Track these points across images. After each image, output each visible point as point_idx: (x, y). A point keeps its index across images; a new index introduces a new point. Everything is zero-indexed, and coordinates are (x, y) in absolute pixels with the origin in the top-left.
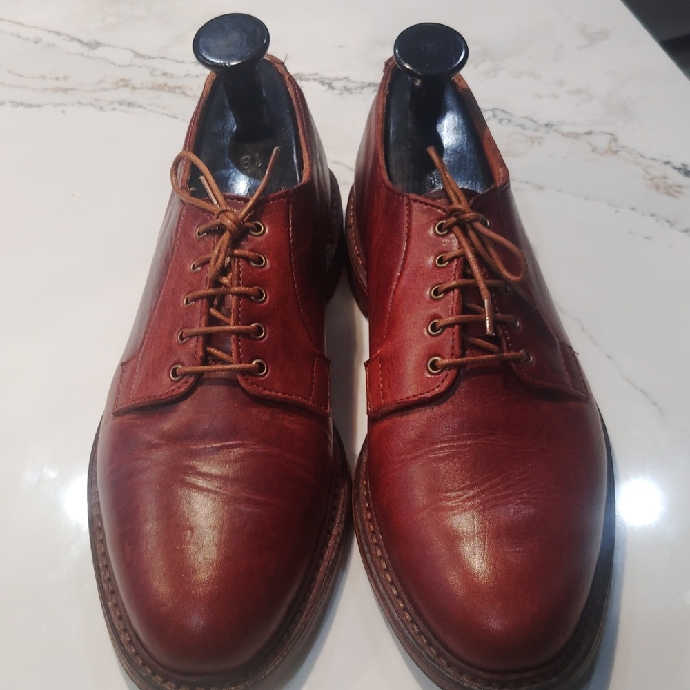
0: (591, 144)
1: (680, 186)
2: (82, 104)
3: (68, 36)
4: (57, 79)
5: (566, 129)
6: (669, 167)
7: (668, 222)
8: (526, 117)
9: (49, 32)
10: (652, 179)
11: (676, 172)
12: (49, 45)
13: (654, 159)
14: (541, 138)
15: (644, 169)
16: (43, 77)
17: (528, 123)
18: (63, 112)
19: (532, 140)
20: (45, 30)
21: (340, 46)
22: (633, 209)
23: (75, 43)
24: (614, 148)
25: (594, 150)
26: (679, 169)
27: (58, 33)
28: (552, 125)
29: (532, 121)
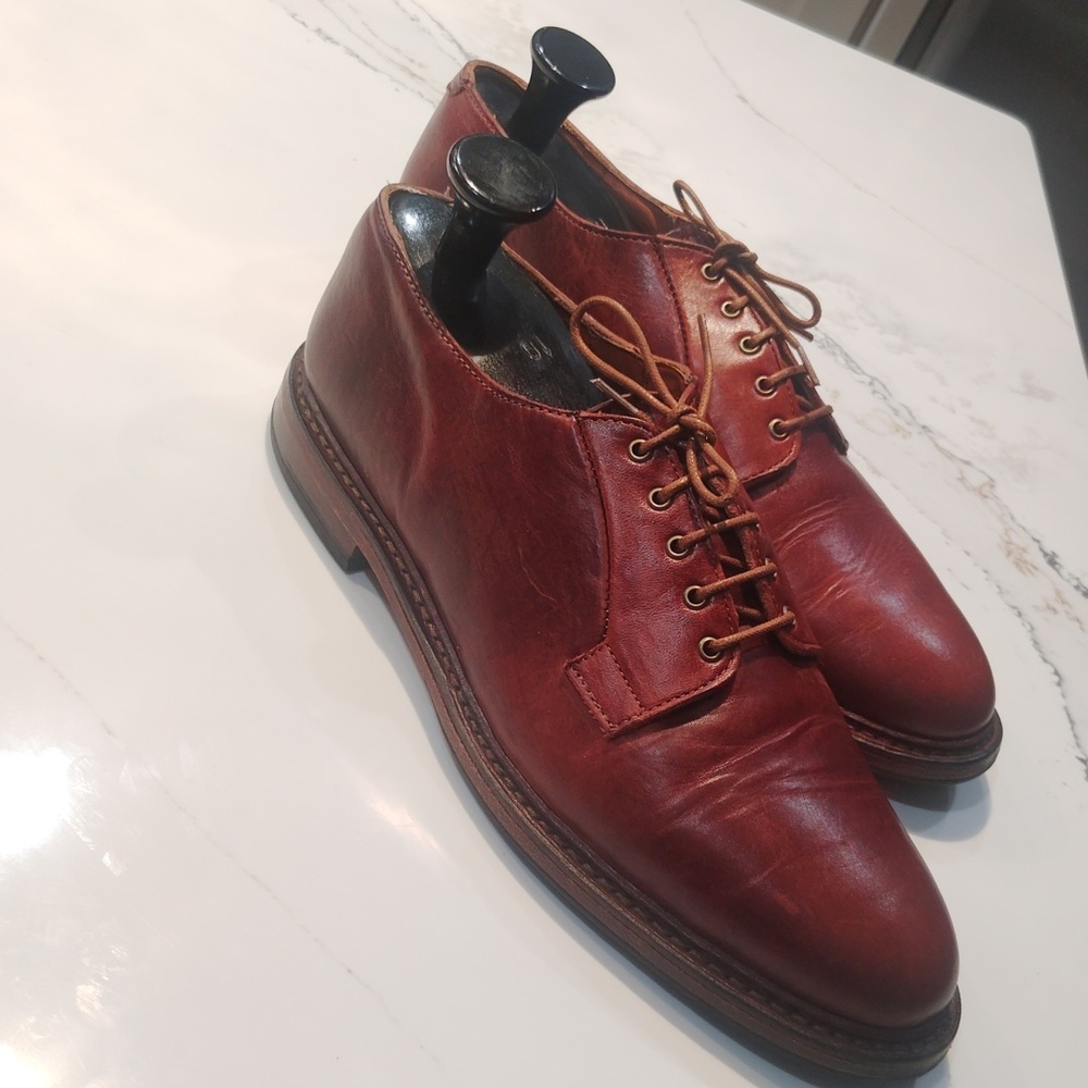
0: (961, 473)
1: (1036, 568)
2: (422, 96)
3: (450, 35)
4: (412, 61)
5: (942, 443)
6: (1036, 545)
7: (999, 587)
8: (906, 407)
9: (433, 20)
10: (1009, 543)
11: (1041, 554)
12: (424, 30)
13: (1024, 529)
14: (910, 433)
15: (1006, 530)
16: (397, 50)
17: (903, 412)
18: (397, 90)
19: (898, 429)
20: (429, 16)
21: (743, 225)
22: (968, 553)
23: (454, 45)
24: (986, 490)
25: (962, 479)
26: (1046, 554)
27: (441, 27)
28: (929, 431)
29: (910, 413)
